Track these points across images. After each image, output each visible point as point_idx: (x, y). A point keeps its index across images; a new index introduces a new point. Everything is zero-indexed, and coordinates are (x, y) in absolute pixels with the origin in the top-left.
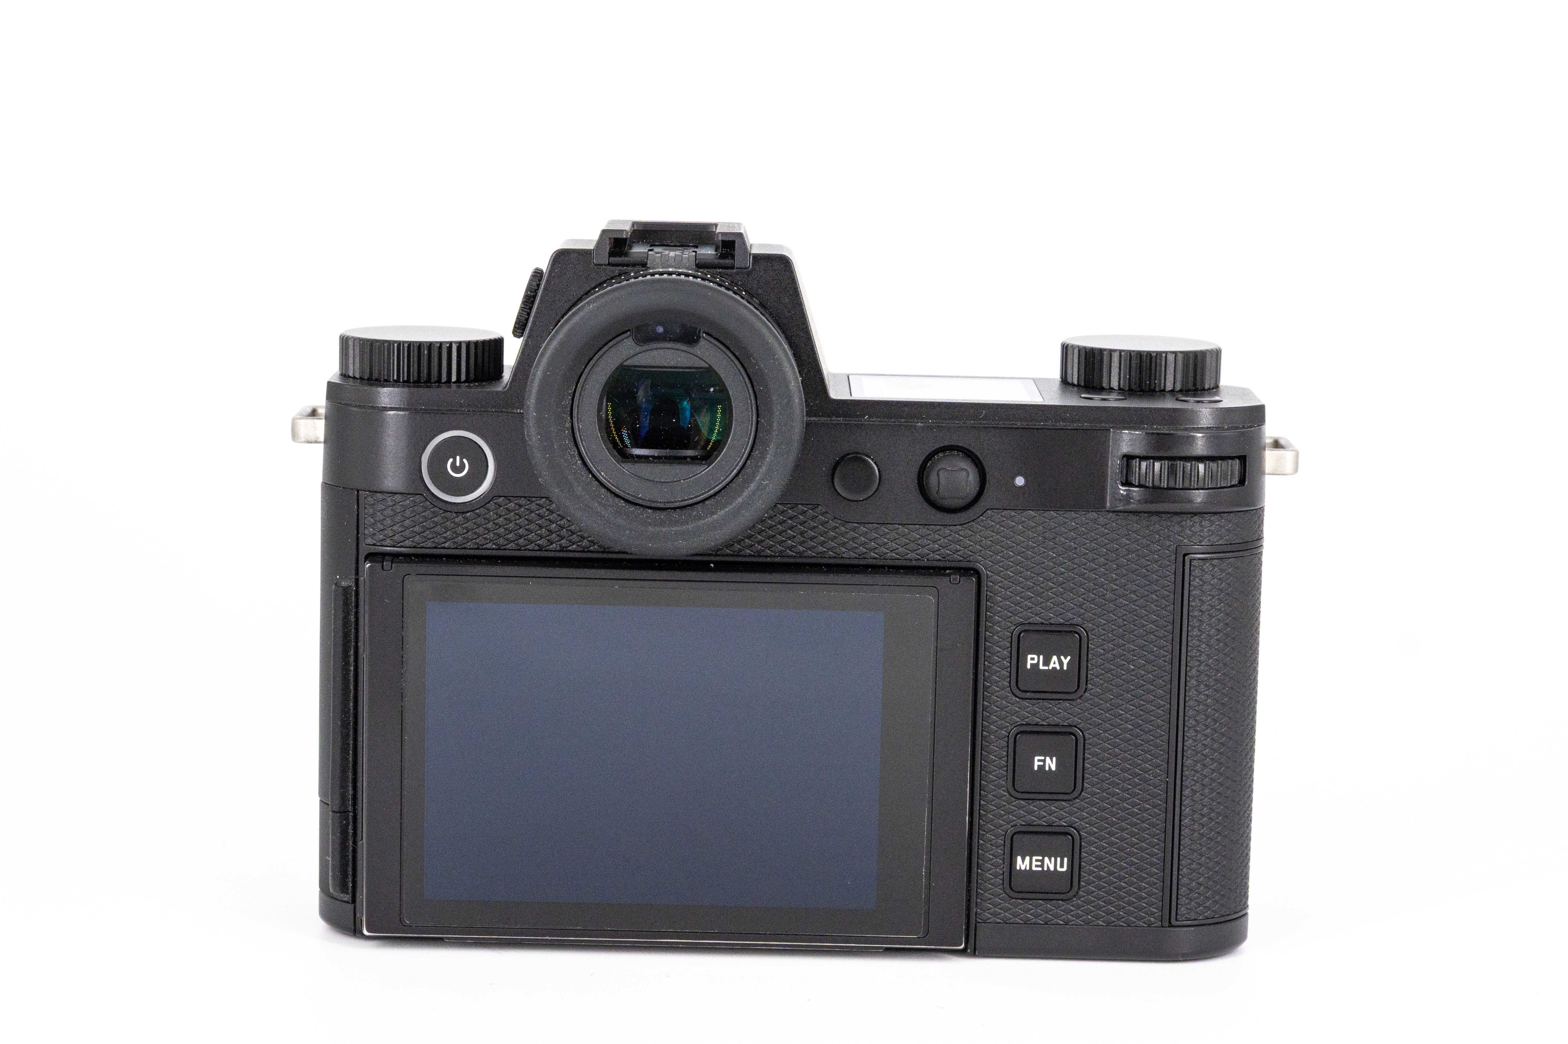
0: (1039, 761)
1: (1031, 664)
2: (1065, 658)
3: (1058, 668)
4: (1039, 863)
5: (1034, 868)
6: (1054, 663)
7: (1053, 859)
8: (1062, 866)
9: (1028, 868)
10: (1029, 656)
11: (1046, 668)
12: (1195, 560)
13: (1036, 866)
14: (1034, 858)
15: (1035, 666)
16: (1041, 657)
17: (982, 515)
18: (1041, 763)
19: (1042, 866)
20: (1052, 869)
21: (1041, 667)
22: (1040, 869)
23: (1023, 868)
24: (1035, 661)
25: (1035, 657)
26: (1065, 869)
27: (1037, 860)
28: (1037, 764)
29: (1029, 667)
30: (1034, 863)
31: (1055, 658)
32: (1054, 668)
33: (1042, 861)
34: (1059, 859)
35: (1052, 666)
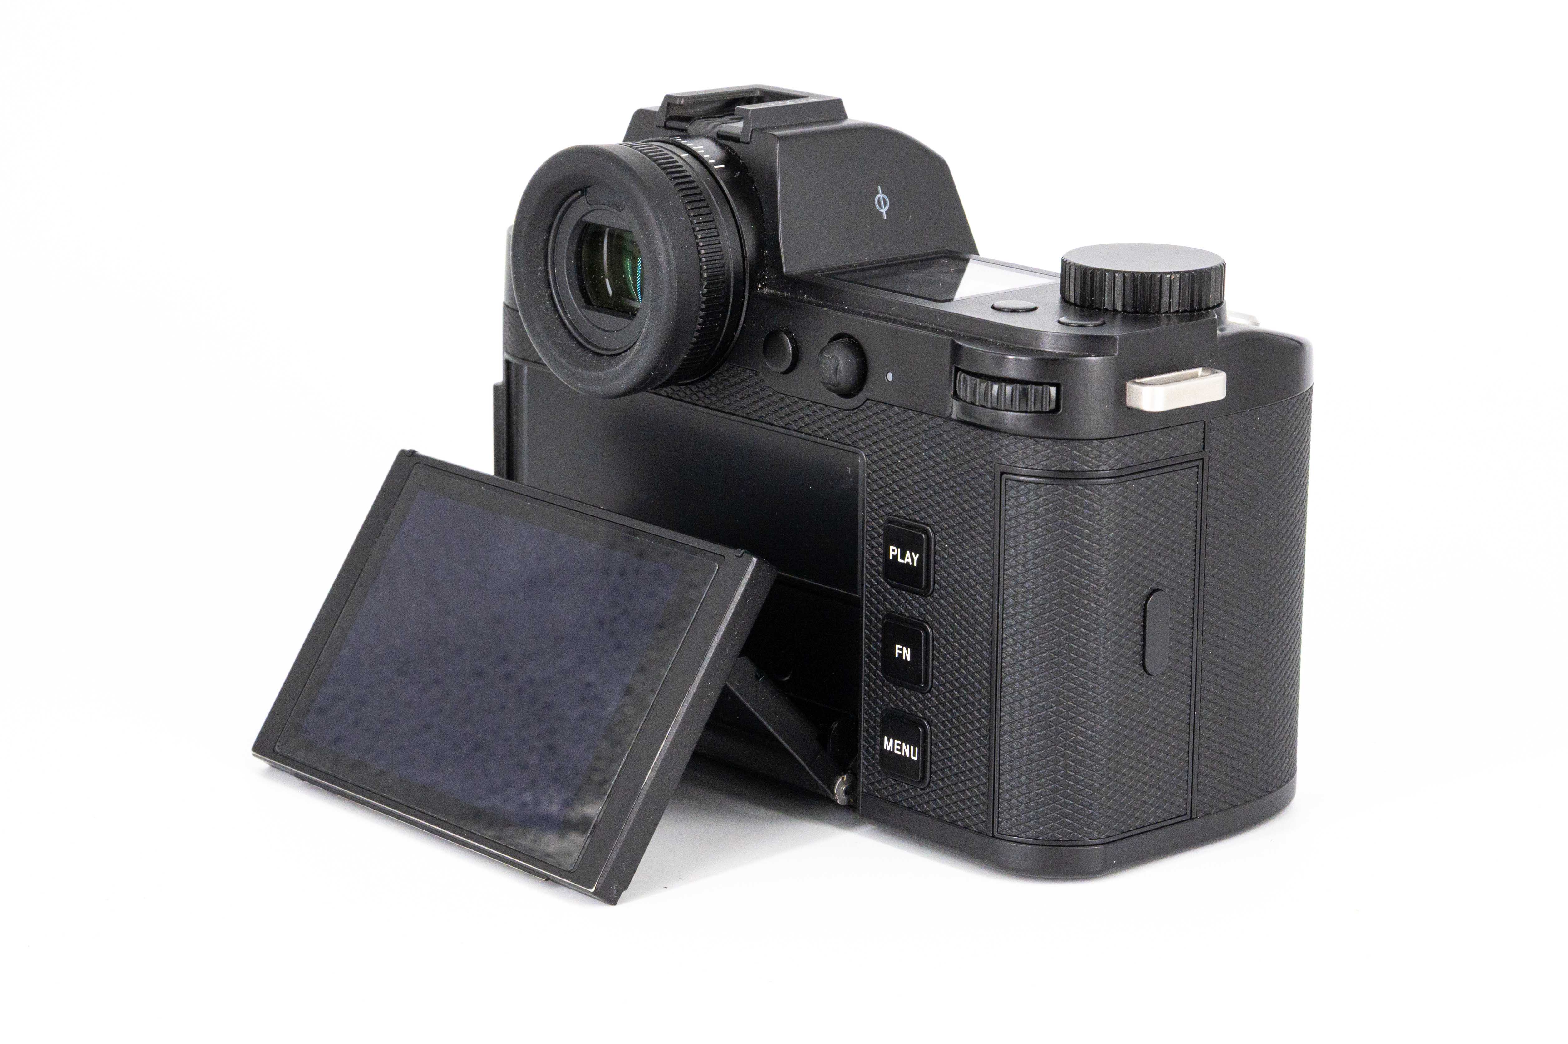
0: (899, 649)
1: (893, 555)
2: (915, 555)
3: (911, 564)
4: (899, 748)
5: (896, 752)
6: (908, 558)
7: (908, 746)
8: (914, 755)
9: (892, 750)
10: (892, 547)
11: (902, 561)
12: (1011, 480)
13: (898, 750)
14: (896, 742)
15: (895, 557)
16: (899, 550)
17: (863, 404)
18: (900, 652)
19: (901, 750)
20: (908, 756)
21: (900, 560)
22: (899, 753)
23: (888, 749)
24: (895, 553)
25: (895, 548)
26: (916, 758)
27: (898, 744)
28: (897, 652)
29: (891, 557)
30: (896, 747)
31: (908, 553)
32: (908, 563)
33: (901, 745)
34: (912, 747)
35: (906, 560)
